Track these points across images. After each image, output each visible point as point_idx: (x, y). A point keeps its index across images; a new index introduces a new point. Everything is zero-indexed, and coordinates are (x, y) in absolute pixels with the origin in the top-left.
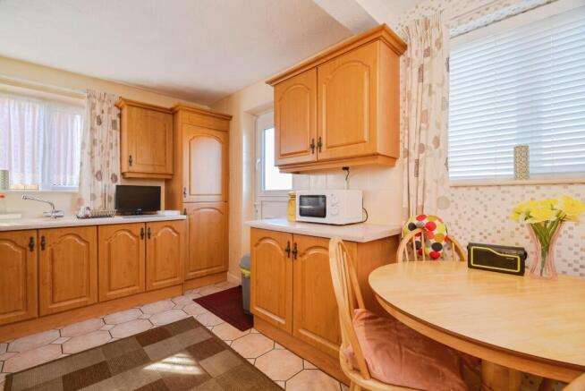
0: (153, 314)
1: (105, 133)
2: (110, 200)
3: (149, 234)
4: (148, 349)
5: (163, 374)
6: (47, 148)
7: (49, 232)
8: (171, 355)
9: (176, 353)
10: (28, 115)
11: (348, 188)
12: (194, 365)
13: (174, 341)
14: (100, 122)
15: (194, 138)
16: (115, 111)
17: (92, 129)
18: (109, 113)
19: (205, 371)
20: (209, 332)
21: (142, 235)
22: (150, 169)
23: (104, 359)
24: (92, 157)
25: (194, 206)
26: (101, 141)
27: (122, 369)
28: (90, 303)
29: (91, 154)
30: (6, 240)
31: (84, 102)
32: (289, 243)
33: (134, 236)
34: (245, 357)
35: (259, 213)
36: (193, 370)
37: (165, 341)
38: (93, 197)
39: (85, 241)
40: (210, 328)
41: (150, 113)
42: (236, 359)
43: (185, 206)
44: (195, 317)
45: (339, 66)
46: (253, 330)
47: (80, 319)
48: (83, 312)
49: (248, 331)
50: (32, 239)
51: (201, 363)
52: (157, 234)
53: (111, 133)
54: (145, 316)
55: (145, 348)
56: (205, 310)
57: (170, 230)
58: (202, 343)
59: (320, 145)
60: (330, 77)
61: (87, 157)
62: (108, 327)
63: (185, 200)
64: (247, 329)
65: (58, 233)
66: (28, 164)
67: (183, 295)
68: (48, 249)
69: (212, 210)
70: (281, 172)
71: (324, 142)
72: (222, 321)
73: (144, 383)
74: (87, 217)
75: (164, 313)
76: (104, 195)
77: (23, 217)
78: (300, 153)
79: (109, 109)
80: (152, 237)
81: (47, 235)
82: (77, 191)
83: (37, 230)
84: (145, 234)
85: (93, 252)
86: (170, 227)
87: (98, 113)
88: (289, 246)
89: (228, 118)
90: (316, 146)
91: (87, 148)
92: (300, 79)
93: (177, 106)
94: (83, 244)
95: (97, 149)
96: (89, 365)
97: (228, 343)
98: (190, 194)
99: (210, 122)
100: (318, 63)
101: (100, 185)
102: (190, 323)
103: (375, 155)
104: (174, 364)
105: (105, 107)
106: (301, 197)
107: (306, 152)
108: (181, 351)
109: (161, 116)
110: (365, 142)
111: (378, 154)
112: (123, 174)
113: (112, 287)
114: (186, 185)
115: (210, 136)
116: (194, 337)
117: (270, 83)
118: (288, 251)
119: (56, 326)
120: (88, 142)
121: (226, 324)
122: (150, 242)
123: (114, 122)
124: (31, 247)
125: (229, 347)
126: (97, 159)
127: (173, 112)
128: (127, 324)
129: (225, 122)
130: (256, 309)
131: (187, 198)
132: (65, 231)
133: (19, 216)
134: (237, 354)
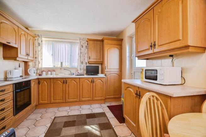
0: (94, 108)
1: (84, 50)
2: (85, 70)
3: (94, 82)
4: (88, 120)
5: (89, 131)
6: (71, 55)
7: (68, 79)
8: (93, 124)
9: (95, 124)
10: (67, 46)
11: (173, 66)
12: (99, 131)
13: (96, 120)
14: (82, 47)
15: (109, 49)
16: (86, 43)
17: (80, 49)
18: (85, 43)
19: (101, 135)
20: (108, 120)
21: (92, 82)
22: (95, 60)
23: (75, 120)
24: (81, 57)
25: (109, 73)
26: (83, 52)
27: (79, 125)
28: (77, 101)
29: (80, 56)
30: (59, 80)
31: (78, 41)
32: (137, 91)
33: (89, 82)
34: (118, 135)
35: (133, 76)
36: (98, 133)
37: (93, 119)
38: (81, 69)
39: (77, 83)
40: (109, 118)
41: (95, 42)
42: (114, 134)
43: (106, 73)
44: (106, 112)
45: (165, 3)
46: (124, 124)
47: (75, 105)
48: (76, 103)
49: (122, 124)
50: (64, 81)
51: (101, 131)
52: (96, 82)
53: (85, 50)
54: (91, 108)
55: (87, 119)
56: (110, 111)
57: (100, 81)
58: (104, 123)
59: (155, 45)
60: (160, 11)
61: (79, 57)
62: (81, 109)
63: (106, 71)
64: (122, 123)
65: (70, 80)
66: (67, 60)
67: (105, 103)
68: (68, 84)
69: (116, 75)
70: (138, 59)
71: (157, 43)
72: (114, 117)
73: (82, 132)
74: (78, 75)
75: (97, 109)
76: (83, 69)
77: (65, 75)
78: (146, 50)
79: (85, 42)
80: (95, 83)
81: (67, 80)
82: (77, 67)
83: (65, 78)
84: (93, 82)
85: (78, 86)
86: (100, 80)
87: (82, 44)
88: (137, 92)
89: (122, 40)
90: (153, 46)
91: (79, 55)
92: (146, 16)
93: (103, 38)
94: (76, 83)
95: (82, 55)
96: (71, 120)
97: (113, 127)
98: (107, 69)
99: (115, 42)
100: (154, 6)
101: (82, 65)
102: (103, 115)
103: (187, 47)
104: (93, 128)
105: (84, 42)
106: (146, 70)
107: (148, 49)
108: (97, 124)
109: (99, 42)
110: (181, 40)
111: (189, 46)
112: (88, 62)
113: (83, 97)
114: (106, 65)
115: (114, 47)
116: (102, 120)
117: (133, 22)
118: (136, 94)
119: (69, 106)
120: (79, 53)
121: (115, 118)
122: (94, 84)
123: (86, 46)
124: (64, 83)
125: (113, 128)
126: (82, 58)
127: (102, 41)
128: (86, 110)
129: (120, 42)
130: (125, 116)
131: (107, 70)
132: (72, 79)
133: (64, 74)
134: (115, 132)
